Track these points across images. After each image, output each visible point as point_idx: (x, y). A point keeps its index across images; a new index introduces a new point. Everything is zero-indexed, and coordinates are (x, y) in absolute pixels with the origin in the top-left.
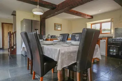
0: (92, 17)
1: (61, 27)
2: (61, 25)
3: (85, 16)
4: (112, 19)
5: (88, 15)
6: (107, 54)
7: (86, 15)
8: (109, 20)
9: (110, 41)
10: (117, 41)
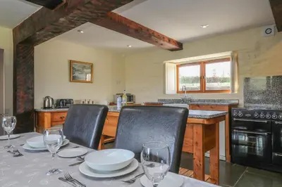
0: (180, 46)
1: (92, 73)
2: (92, 66)
3: (162, 42)
4: (234, 52)
5: (170, 40)
6: (229, 156)
7: (163, 38)
8: (228, 54)
9: (238, 117)
10: (259, 118)
